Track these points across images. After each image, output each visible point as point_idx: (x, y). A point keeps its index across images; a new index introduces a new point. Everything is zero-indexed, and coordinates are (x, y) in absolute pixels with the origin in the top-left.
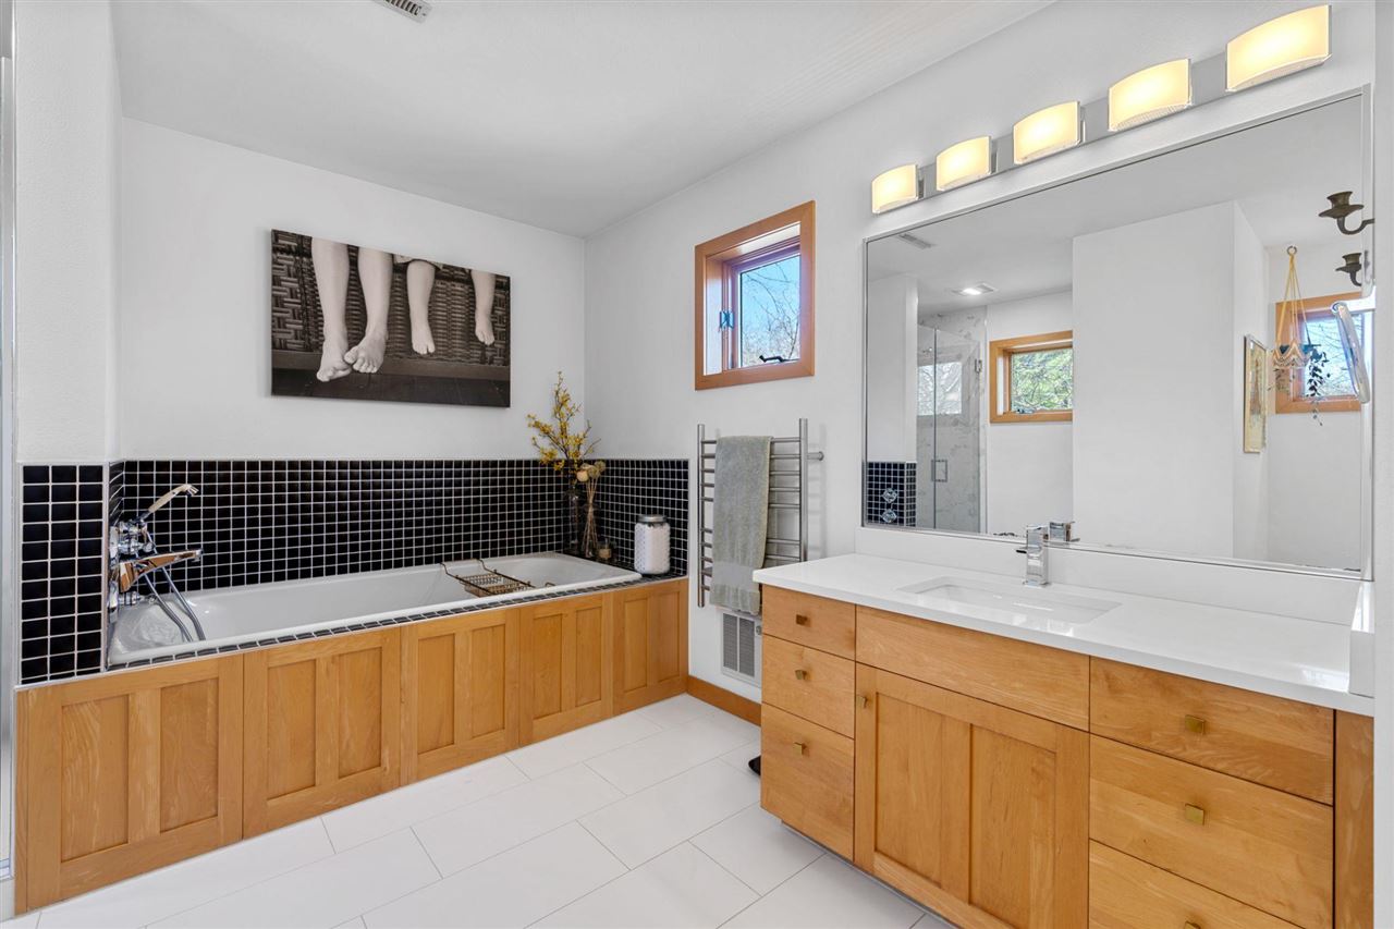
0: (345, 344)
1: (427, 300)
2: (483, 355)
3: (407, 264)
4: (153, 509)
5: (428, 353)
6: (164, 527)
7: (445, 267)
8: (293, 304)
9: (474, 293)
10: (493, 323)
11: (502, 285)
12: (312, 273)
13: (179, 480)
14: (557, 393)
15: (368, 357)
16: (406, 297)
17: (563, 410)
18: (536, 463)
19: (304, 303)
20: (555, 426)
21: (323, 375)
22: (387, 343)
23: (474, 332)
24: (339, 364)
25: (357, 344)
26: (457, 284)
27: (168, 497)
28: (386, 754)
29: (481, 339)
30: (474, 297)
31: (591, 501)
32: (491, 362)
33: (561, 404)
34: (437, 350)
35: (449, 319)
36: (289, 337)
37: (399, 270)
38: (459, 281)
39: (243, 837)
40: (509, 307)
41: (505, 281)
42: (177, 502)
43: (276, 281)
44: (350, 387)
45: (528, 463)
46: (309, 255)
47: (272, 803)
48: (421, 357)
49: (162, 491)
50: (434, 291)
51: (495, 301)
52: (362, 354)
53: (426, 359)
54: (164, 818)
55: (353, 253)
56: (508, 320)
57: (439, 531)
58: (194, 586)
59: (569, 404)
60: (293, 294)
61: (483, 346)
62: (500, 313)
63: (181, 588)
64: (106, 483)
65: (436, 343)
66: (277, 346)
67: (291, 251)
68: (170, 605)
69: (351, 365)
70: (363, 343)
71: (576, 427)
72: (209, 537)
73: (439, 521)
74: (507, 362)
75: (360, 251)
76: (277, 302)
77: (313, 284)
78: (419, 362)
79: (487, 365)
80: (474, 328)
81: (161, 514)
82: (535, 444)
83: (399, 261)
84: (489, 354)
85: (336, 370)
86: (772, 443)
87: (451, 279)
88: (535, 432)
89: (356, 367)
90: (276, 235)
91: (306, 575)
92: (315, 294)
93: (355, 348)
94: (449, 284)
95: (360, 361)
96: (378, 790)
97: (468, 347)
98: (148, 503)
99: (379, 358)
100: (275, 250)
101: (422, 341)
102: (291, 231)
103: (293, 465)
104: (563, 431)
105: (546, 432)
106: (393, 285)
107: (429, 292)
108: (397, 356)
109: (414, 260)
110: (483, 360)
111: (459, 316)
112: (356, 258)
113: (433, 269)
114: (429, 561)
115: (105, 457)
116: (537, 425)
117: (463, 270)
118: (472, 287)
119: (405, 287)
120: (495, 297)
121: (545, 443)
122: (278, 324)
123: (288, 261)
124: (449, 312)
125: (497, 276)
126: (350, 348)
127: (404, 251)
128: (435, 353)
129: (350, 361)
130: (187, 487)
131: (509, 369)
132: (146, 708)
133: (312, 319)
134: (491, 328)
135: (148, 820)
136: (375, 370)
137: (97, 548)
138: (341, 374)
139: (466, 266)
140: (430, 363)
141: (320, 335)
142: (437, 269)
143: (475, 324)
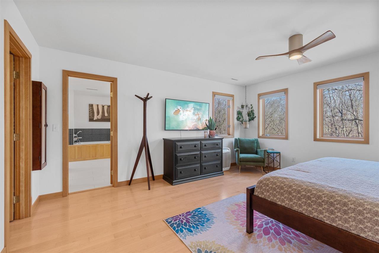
0: (97, 116)
4: (78, 133)
8: (91, 112)
12: (93, 108)
13: (80, 131)
15: (100, 117)
16: (104, 110)
21: (94, 119)
22: (102, 115)
27: (79, 132)
39: (84, 160)
42: (80, 133)
44: (98, 120)
46: (93, 106)
50: (107, 109)
55: (98, 105)
60: (91, 111)
64: (74, 130)
65: (108, 115)
66: (90, 116)
67: (91, 106)
69: (97, 118)
70: (99, 115)
72: (83, 137)
81: (78, 134)
90: (89, 104)
92: (93, 110)
98: (77, 133)
99: (101, 117)
100: (89, 106)
103: (91, 129)
106: (102, 108)
109: (105, 105)
114: (107, 141)
115: (73, 128)
119: (104, 108)
122: (90, 114)
123: (91, 107)
127: (103, 105)
130: (81, 131)
132: (76, 148)
135: (77, 157)
137: (73, 135)
141: (94, 115)
142: (108, 106)
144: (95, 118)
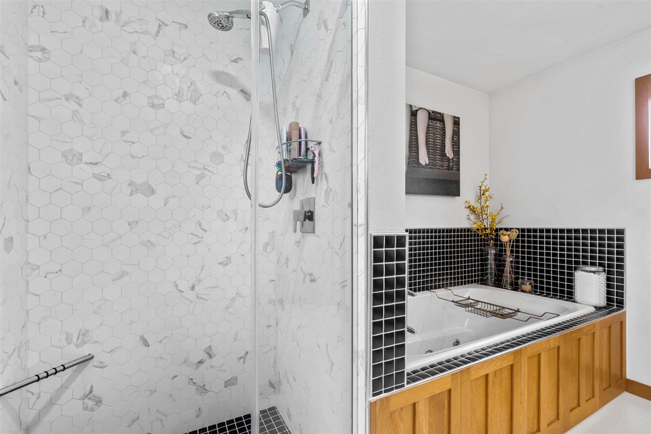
1: (425, 133)
2: (449, 165)
3: (417, 111)
5: (426, 164)
7: (433, 112)
9: (444, 127)
10: (453, 145)
11: (456, 122)
14: (481, 188)
16: (416, 131)
18: (469, 230)
20: (478, 207)
22: (409, 159)
23: (445, 151)
26: (438, 122)
29: (448, 156)
30: (445, 130)
31: (508, 254)
32: (452, 170)
33: (482, 195)
34: (429, 162)
35: (435, 143)
38: (439, 120)
40: (459, 136)
41: (458, 120)
45: (465, 230)
48: (423, 166)
50: (428, 127)
51: (453, 132)
53: (425, 168)
56: (459, 143)
61: (448, 160)
65: (429, 158)
74: (458, 170)
78: (421, 170)
79: (450, 171)
80: (445, 149)
82: (468, 218)
83: (414, 109)
84: (451, 164)
87: (435, 119)
88: (467, 212)
94: (434, 122)
97: (442, 161)
101: (423, 157)
105: (474, 211)
106: (411, 124)
107: (426, 128)
108: (413, 166)
109: (420, 108)
110: (449, 168)
111: (439, 142)
113: (427, 113)
116: (469, 207)
117: (440, 114)
118: (444, 124)
120: (454, 130)
121: (473, 218)
124: (435, 139)
125: (455, 117)
128: (429, 165)
131: (459, 174)
134: (452, 148)
139: (442, 112)
140: (426, 170)
143: (445, 146)
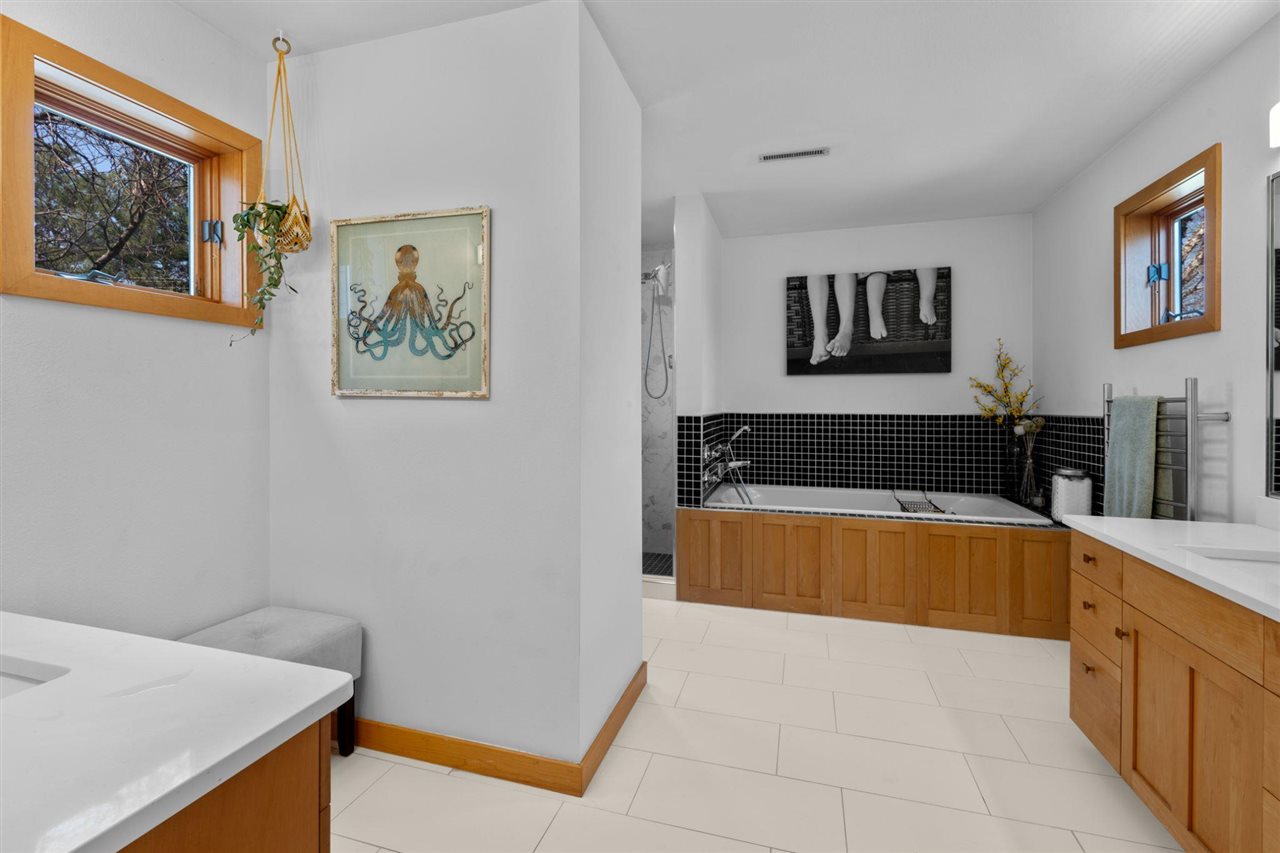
0: (826, 339)
1: (882, 300)
2: (927, 333)
3: (866, 278)
4: (734, 438)
5: (882, 338)
6: (738, 448)
7: (895, 272)
8: (797, 319)
9: (918, 287)
10: (936, 307)
12: (807, 298)
13: (745, 424)
14: (999, 357)
15: (840, 346)
16: (865, 301)
17: (1007, 373)
18: (978, 418)
19: (803, 317)
20: (998, 386)
21: (814, 361)
22: (853, 335)
23: (918, 317)
24: (823, 353)
25: (833, 338)
26: (904, 283)
27: (739, 432)
28: (823, 592)
29: (924, 321)
30: (919, 290)
31: (1029, 453)
32: (934, 338)
33: (1003, 368)
34: (888, 335)
35: (898, 310)
36: (795, 340)
37: (861, 283)
38: (905, 280)
39: (752, 608)
40: (949, 292)
41: (946, 271)
42: (742, 435)
43: (789, 308)
44: (832, 366)
45: (970, 418)
46: (806, 288)
47: (765, 595)
48: (877, 341)
49: (738, 429)
50: (886, 292)
51: (937, 289)
52: (837, 344)
54: (722, 583)
55: (831, 279)
56: (949, 302)
57: (892, 466)
58: (752, 482)
59: (1012, 366)
60: (797, 314)
61: (926, 326)
62: (942, 298)
63: (745, 481)
64: (702, 423)
65: (888, 330)
66: (790, 346)
67: (797, 287)
68: (740, 489)
69: (830, 353)
70: (838, 337)
71: (1018, 387)
72: (758, 456)
73: (892, 459)
74: (948, 337)
75: (836, 278)
76: (789, 320)
77: (808, 305)
78: (875, 345)
79: (930, 340)
80: (919, 314)
81: (738, 442)
82: (977, 402)
83: (861, 276)
84: (931, 332)
85: (821, 357)
86: (1159, 404)
87: (900, 280)
88: (978, 392)
89: (833, 354)
90: (789, 280)
91: (805, 484)
92: (809, 311)
93: (833, 341)
94: (898, 284)
95: (835, 349)
96: (818, 612)
97: (914, 328)
98: (732, 435)
99: (848, 345)
100: (788, 289)
101: (878, 330)
102: (795, 276)
104: (1006, 390)
105: (989, 392)
106: (857, 295)
107: (883, 294)
108: (860, 342)
109: (871, 274)
110: (926, 337)
111: (906, 307)
112: (833, 282)
113: (886, 276)
114: (884, 487)
115: (703, 412)
116: (980, 386)
117: (909, 271)
118: (917, 283)
119: (865, 294)
120: (937, 286)
121: (988, 402)
122: (790, 332)
123: (794, 293)
124: (899, 305)
125: (939, 269)
126: (829, 342)
127: (863, 269)
128: (887, 337)
129: (829, 349)
130: (746, 427)
131: (950, 342)
132: (715, 527)
133: (807, 327)
134: (933, 311)
136: (845, 354)
137: (699, 453)
138: (824, 358)
140: (882, 345)
141: (812, 336)
142: (888, 275)
143: (919, 310)
144: (818, 354)
